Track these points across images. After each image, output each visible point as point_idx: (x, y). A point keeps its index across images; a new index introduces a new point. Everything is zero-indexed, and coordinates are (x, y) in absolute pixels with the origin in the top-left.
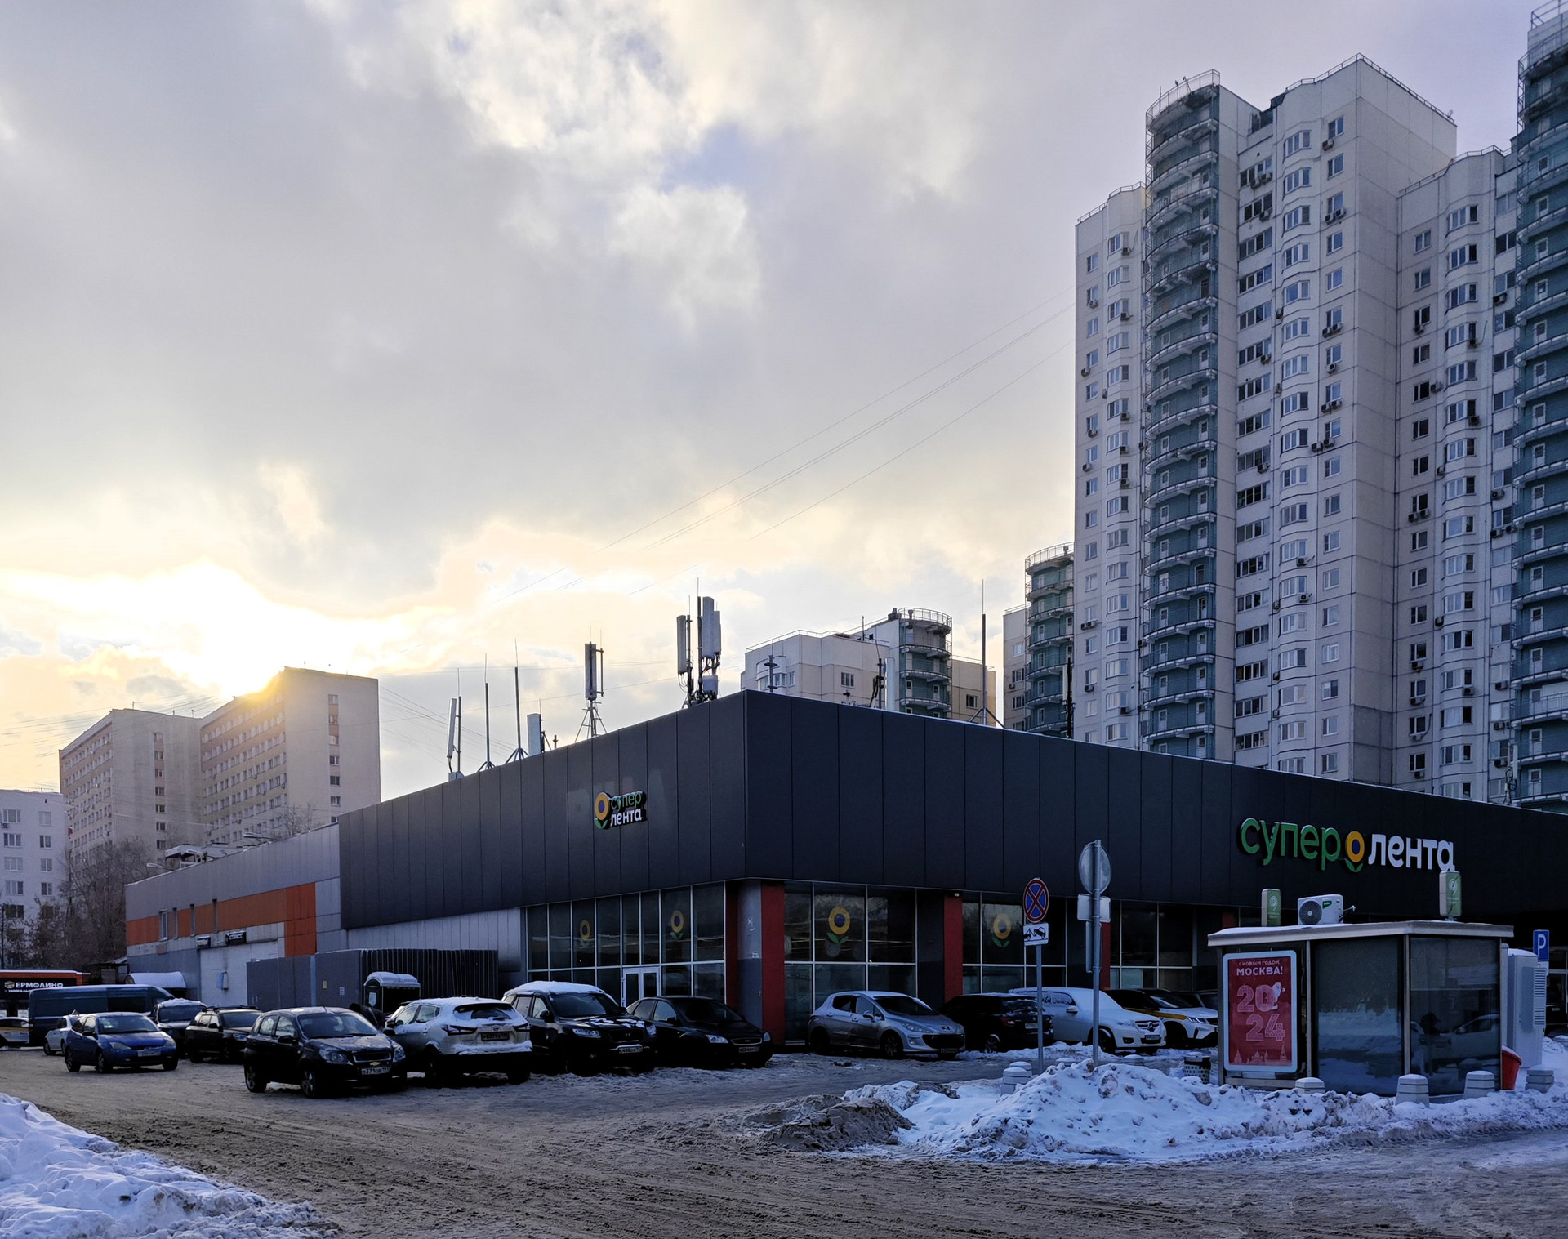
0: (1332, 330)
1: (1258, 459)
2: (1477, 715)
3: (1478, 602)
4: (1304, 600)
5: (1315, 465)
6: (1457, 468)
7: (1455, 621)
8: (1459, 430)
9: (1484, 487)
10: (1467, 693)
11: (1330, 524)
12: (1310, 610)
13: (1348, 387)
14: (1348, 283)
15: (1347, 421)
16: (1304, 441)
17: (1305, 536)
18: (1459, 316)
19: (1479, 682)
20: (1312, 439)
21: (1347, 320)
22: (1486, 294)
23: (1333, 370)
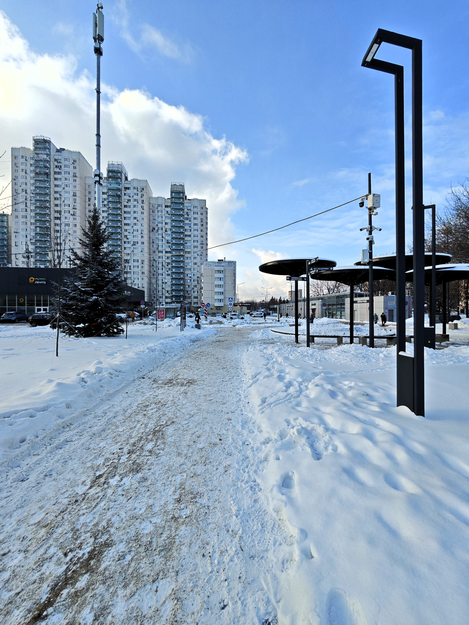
0: (75, 195)
1: (60, 212)
4: (70, 241)
5: (72, 217)
11: (75, 229)
13: (78, 206)
14: (78, 188)
15: (78, 212)
16: (69, 213)
17: (70, 229)
20: (71, 213)
21: (77, 194)
23: (75, 202)
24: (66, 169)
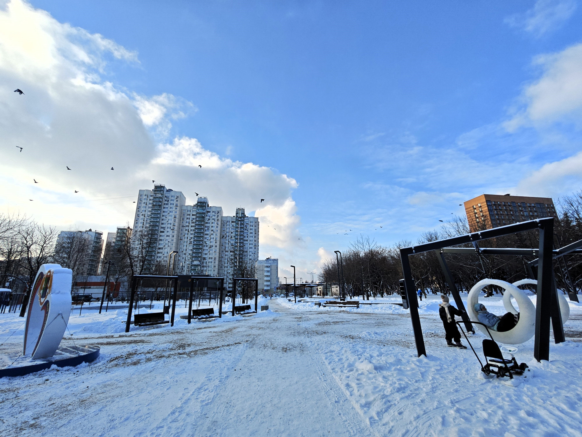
0: (175, 217)
1: (164, 228)
2: (186, 262)
3: (187, 250)
4: (168, 246)
5: (171, 231)
6: (186, 236)
7: (184, 252)
8: (187, 232)
9: (189, 238)
10: (185, 260)
11: (173, 238)
12: (169, 247)
13: (176, 224)
17: (169, 239)
18: (188, 220)
19: (186, 259)
20: (171, 228)
21: (177, 217)
22: (191, 219)
23: (175, 222)
24: (172, 202)
